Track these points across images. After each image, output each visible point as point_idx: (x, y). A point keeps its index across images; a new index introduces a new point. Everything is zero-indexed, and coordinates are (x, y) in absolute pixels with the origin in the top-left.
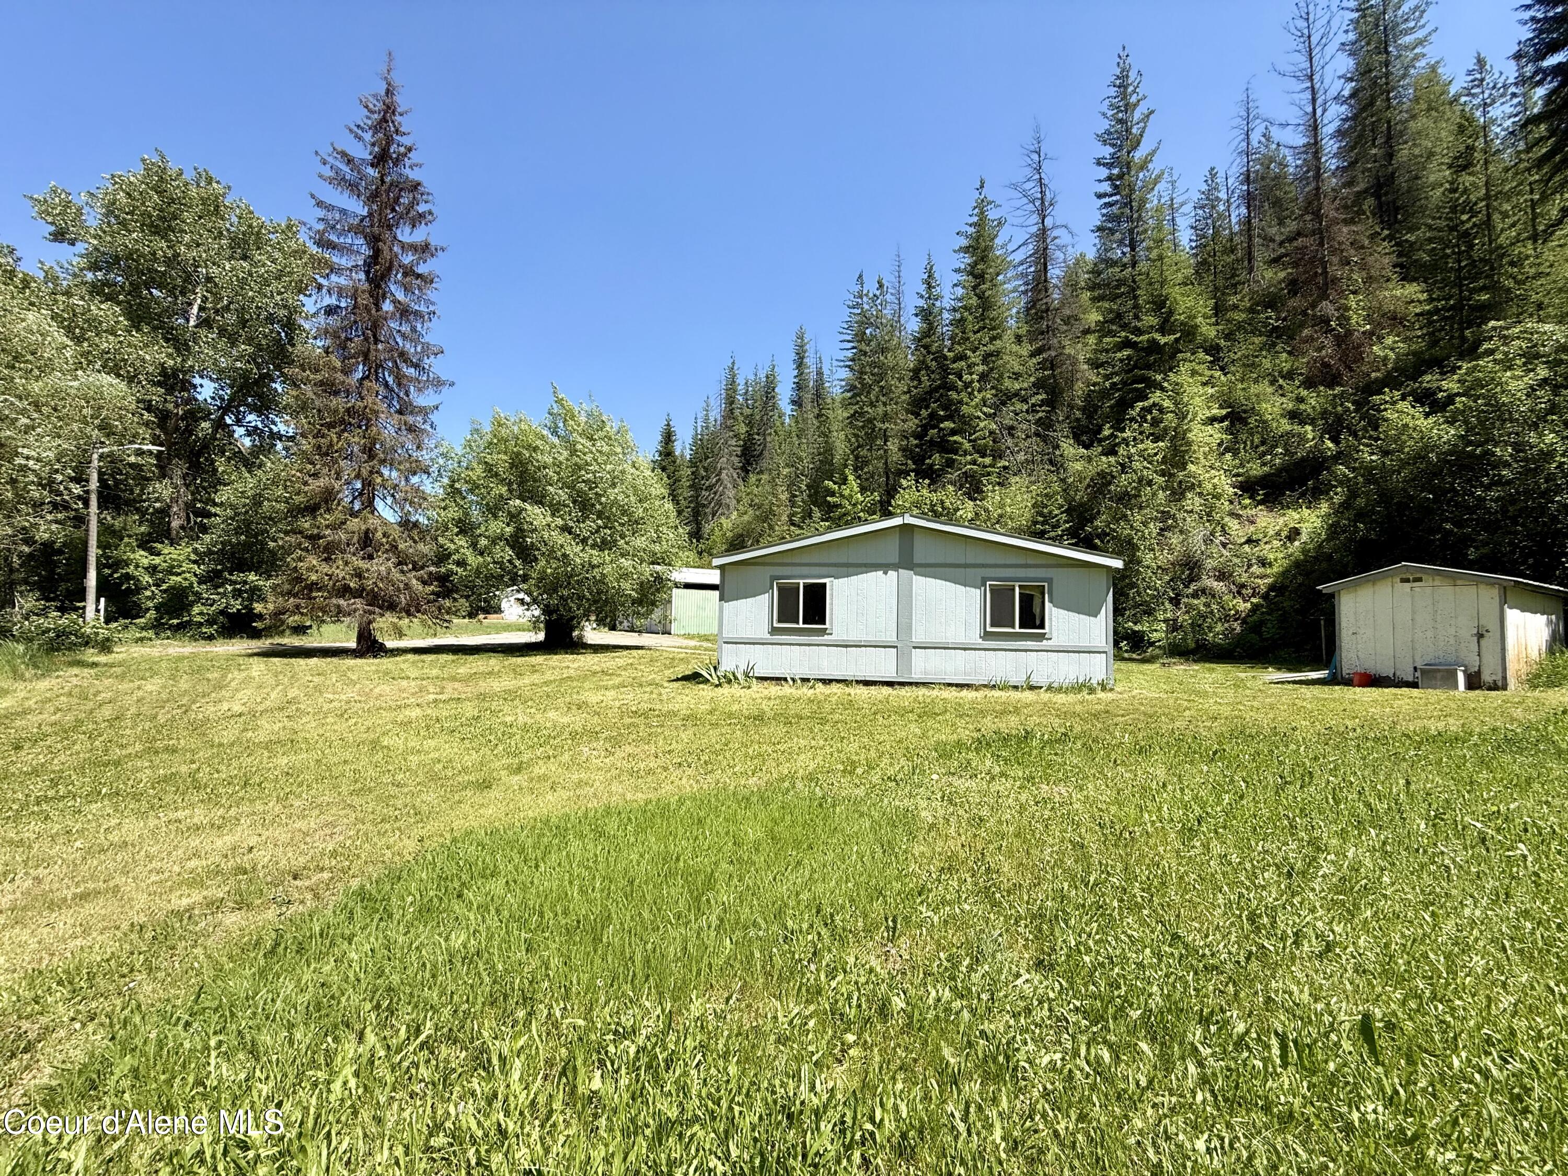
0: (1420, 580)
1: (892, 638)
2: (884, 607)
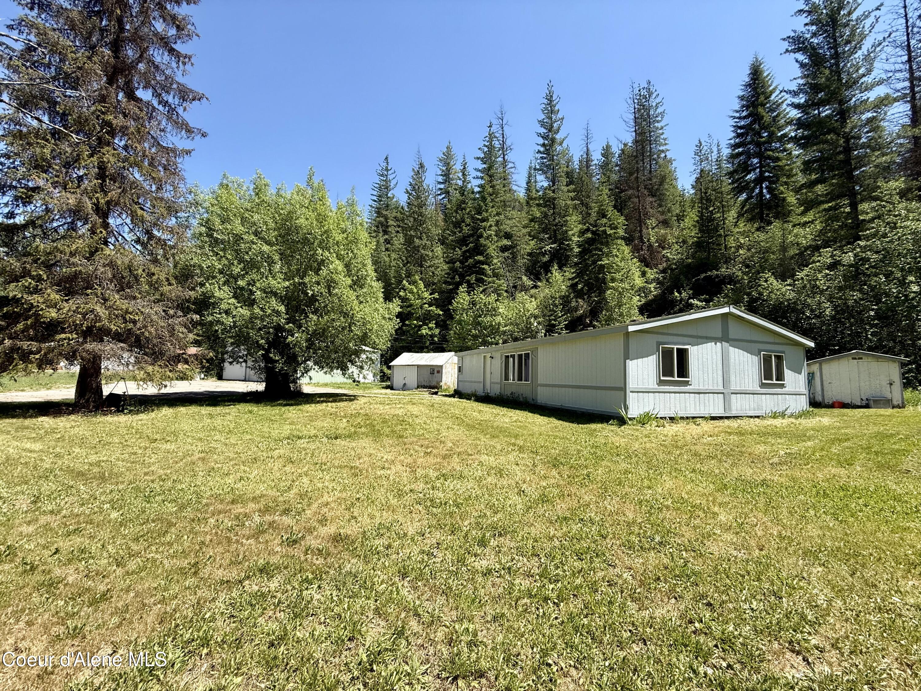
0: (861, 358)
1: (720, 388)
2: (716, 366)
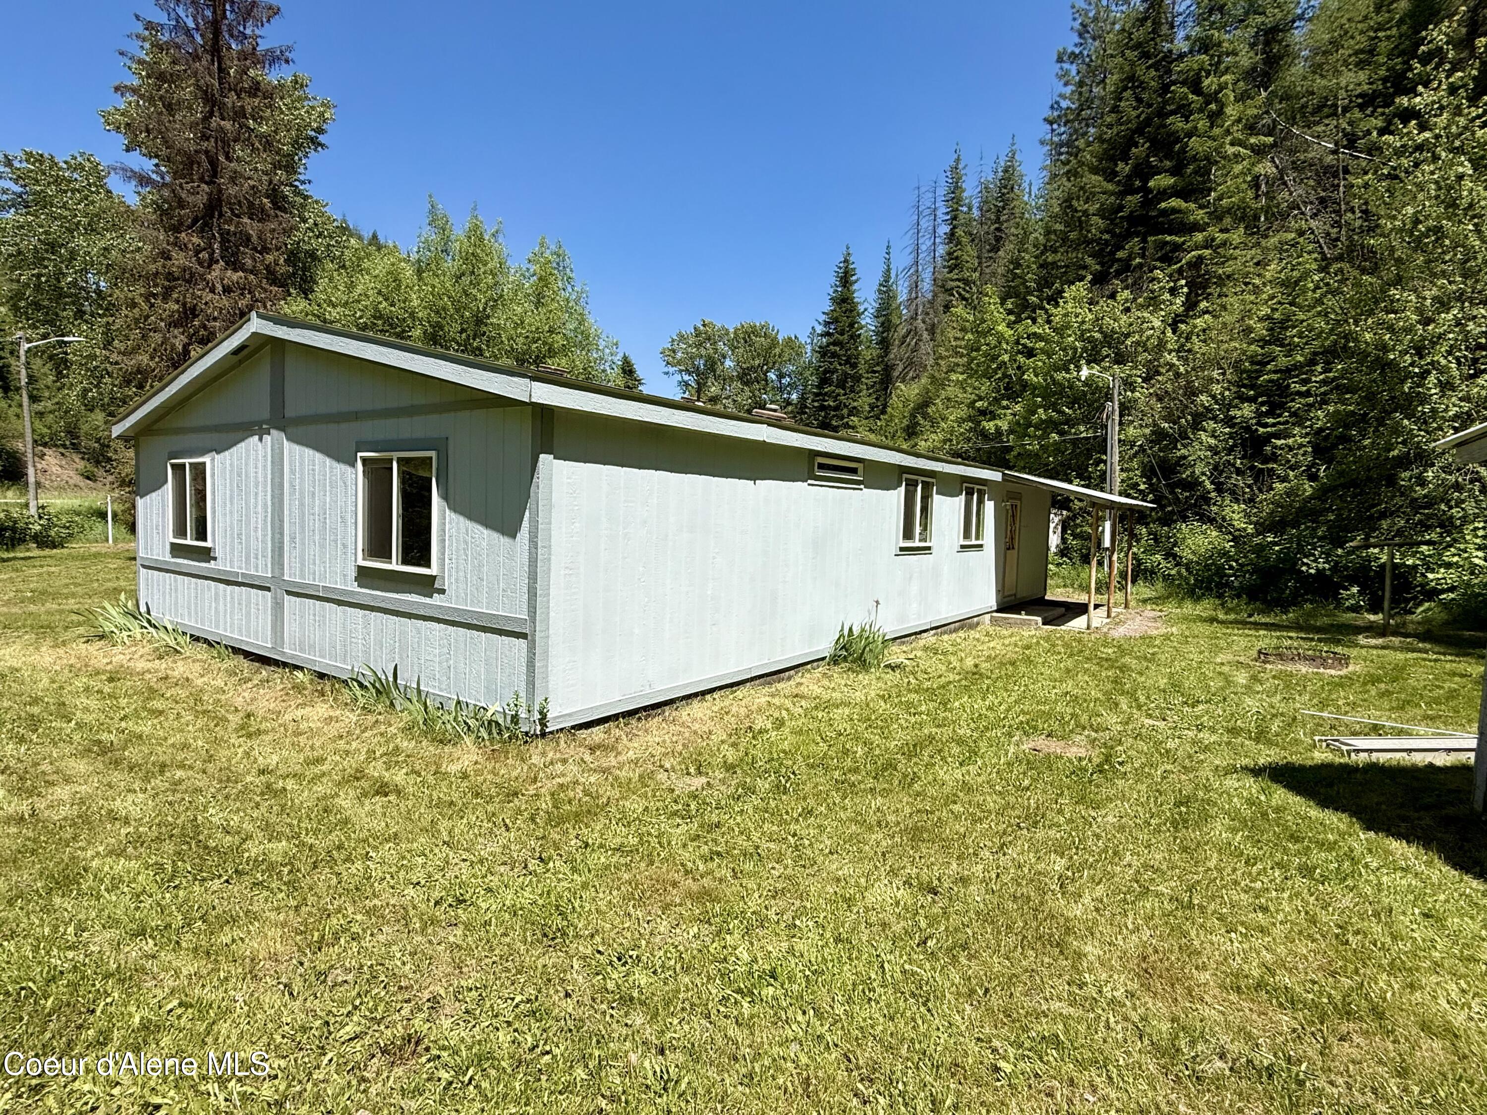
2: (260, 509)
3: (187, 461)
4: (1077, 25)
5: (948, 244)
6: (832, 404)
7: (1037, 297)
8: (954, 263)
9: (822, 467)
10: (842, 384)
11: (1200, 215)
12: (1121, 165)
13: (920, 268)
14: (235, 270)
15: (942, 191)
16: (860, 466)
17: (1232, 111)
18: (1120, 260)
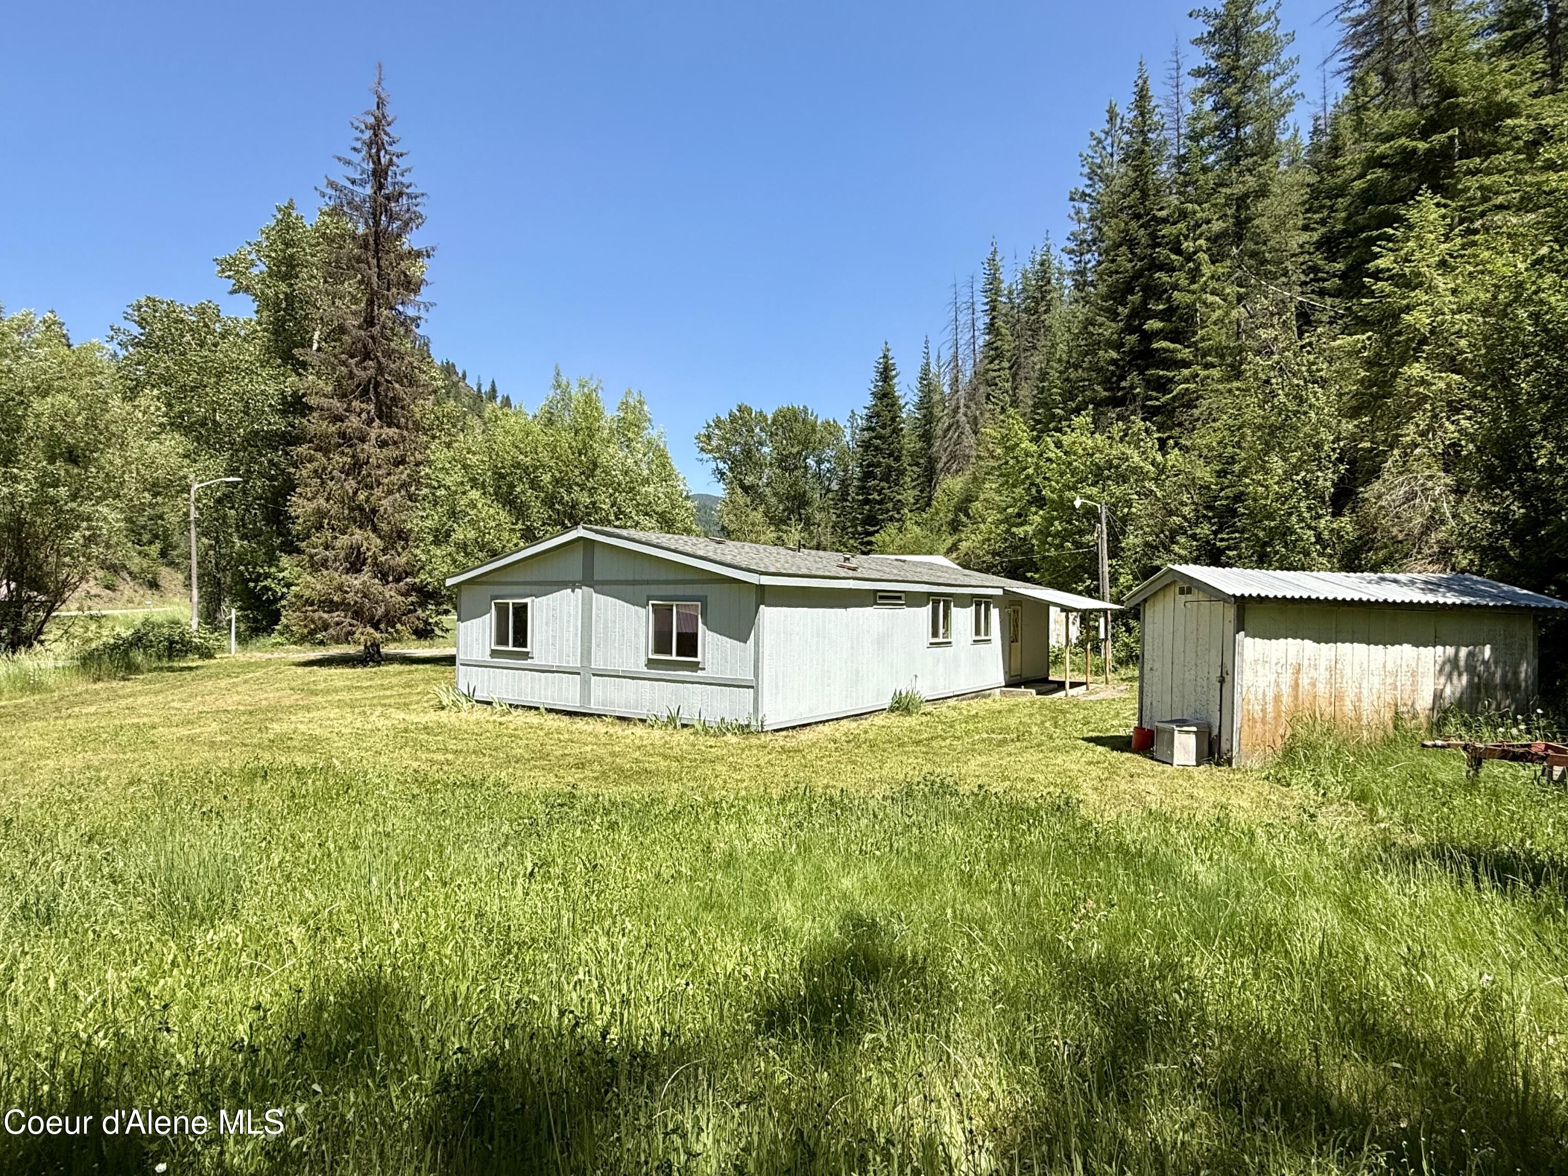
0: (1190, 591)
1: (575, 662)
2: (571, 629)
3: (511, 602)
4: (1086, 170)
5: (988, 334)
6: (877, 498)
7: (1062, 409)
8: (994, 353)
9: (881, 597)
10: (886, 478)
11: (1185, 353)
12: (1120, 309)
13: (960, 363)
14: (389, 426)
15: (979, 285)
16: (903, 595)
17: (1207, 270)
18: (1124, 388)
